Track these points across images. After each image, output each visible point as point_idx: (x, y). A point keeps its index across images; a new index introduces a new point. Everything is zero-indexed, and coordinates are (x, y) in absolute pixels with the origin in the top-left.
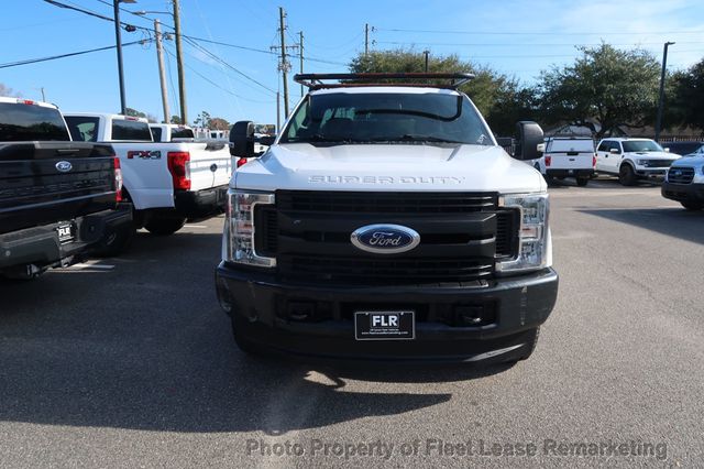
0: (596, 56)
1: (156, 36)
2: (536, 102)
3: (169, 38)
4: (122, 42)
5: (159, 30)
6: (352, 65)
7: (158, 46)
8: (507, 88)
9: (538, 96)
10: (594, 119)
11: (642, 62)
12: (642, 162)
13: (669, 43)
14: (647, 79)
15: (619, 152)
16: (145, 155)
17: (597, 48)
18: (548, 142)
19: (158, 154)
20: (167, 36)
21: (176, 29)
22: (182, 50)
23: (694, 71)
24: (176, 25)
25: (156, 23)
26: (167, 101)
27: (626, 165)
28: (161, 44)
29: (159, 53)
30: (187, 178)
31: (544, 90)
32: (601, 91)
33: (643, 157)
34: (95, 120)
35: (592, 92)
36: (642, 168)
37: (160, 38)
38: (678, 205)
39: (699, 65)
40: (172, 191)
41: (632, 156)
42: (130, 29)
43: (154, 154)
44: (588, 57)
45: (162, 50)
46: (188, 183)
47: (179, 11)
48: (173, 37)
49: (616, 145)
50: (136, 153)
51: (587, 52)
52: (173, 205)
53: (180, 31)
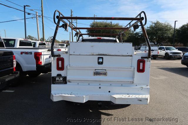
0: (155, 24)
1: (36, 16)
2: (139, 36)
3: (40, 17)
4: (26, 18)
5: (37, 14)
6: (90, 25)
7: (37, 19)
8: (132, 32)
9: (140, 34)
10: (155, 41)
11: (167, 26)
12: (171, 53)
13: (176, 21)
14: (169, 30)
15: (164, 50)
16: (27, 53)
17: (156, 22)
18: (146, 47)
19: (31, 53)
20: (39, 16)
21: (42, 14)
22: (43, 20)
23: (180, 29)
24: (42, 13)
25: (36, 13)
26: (39, 34)
27: (166, 54)
28: (38, 19)
29: (37, 21)
30: (41, 61)
31: (142, 33)
32: (157, 33)
33: (171, 51)
34: (14, 40)
35: (155, 33)
36: (171, 55)
37: (37, 17)
38: (185, 66)
39: (182, 27)
40: (36, 65)
41: (168, 51)
42: (29, 14)
43: (30, 53)
44: (153, 24)
45: (38, 20)
46: (41, 63)
47: (43, 10)
48: (41, 16)
49: (163, 48)
50: (24, 52)
51: (153, 23)
52: (36, 70)
53: (43, 15)
